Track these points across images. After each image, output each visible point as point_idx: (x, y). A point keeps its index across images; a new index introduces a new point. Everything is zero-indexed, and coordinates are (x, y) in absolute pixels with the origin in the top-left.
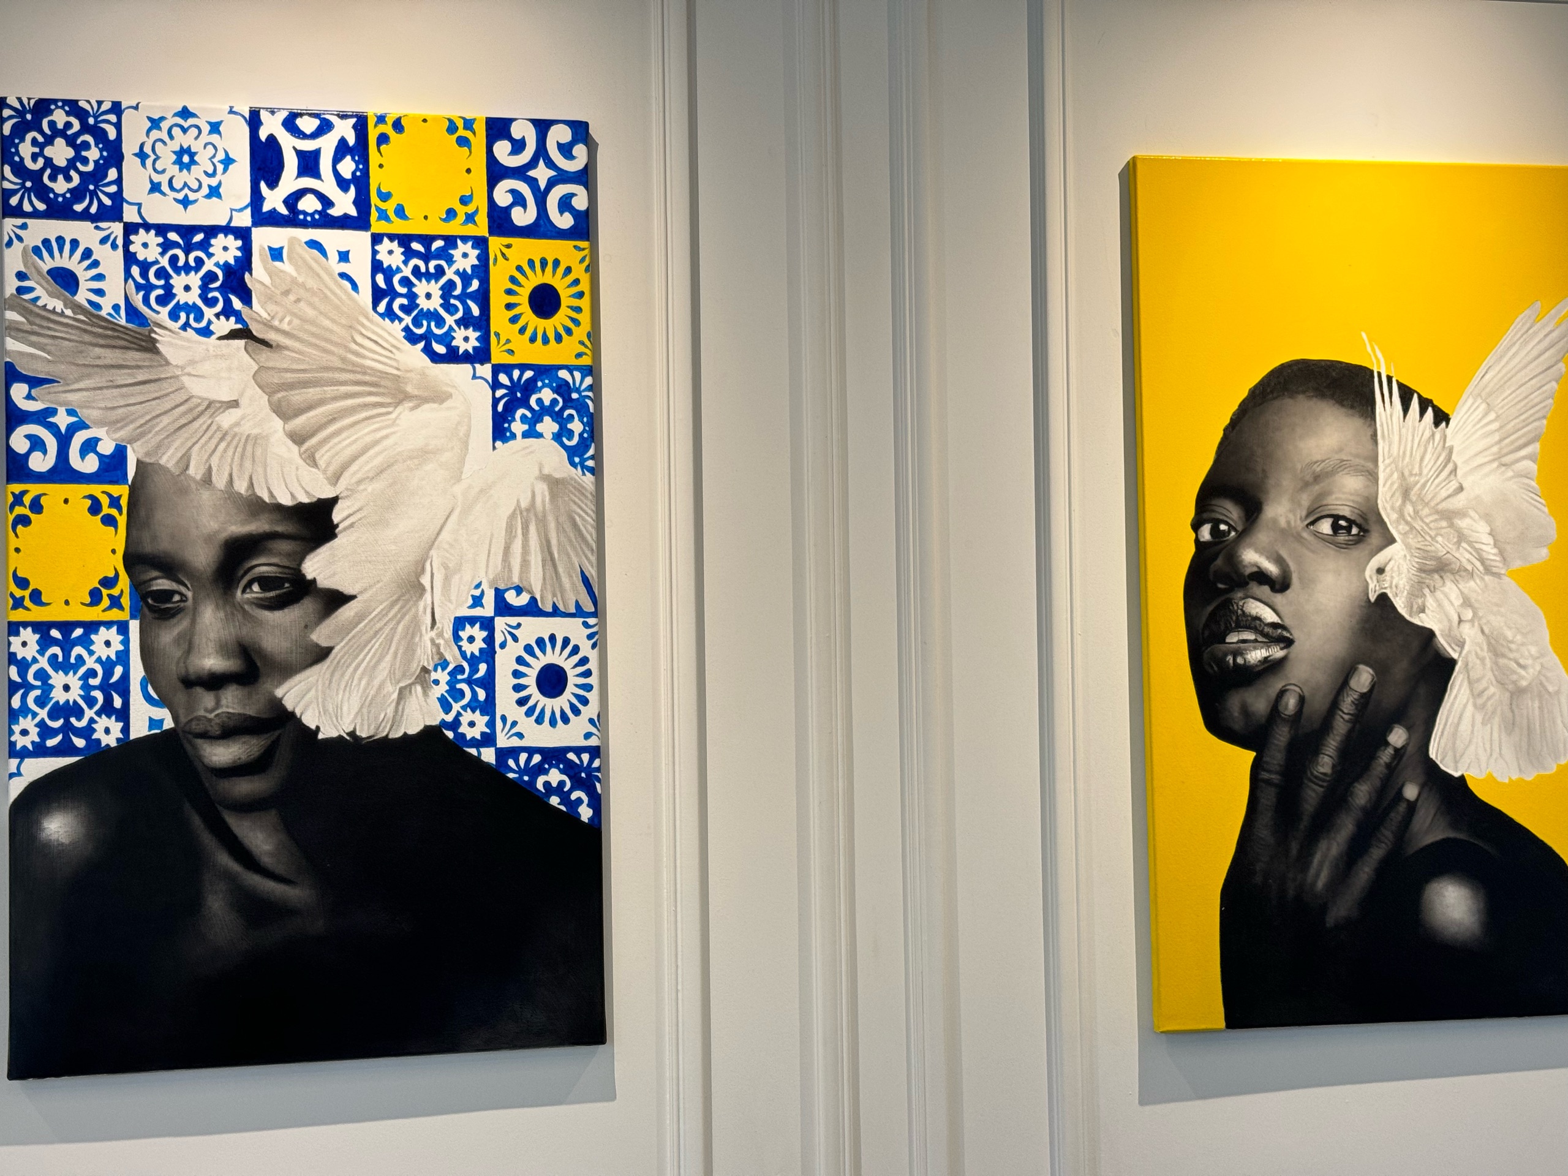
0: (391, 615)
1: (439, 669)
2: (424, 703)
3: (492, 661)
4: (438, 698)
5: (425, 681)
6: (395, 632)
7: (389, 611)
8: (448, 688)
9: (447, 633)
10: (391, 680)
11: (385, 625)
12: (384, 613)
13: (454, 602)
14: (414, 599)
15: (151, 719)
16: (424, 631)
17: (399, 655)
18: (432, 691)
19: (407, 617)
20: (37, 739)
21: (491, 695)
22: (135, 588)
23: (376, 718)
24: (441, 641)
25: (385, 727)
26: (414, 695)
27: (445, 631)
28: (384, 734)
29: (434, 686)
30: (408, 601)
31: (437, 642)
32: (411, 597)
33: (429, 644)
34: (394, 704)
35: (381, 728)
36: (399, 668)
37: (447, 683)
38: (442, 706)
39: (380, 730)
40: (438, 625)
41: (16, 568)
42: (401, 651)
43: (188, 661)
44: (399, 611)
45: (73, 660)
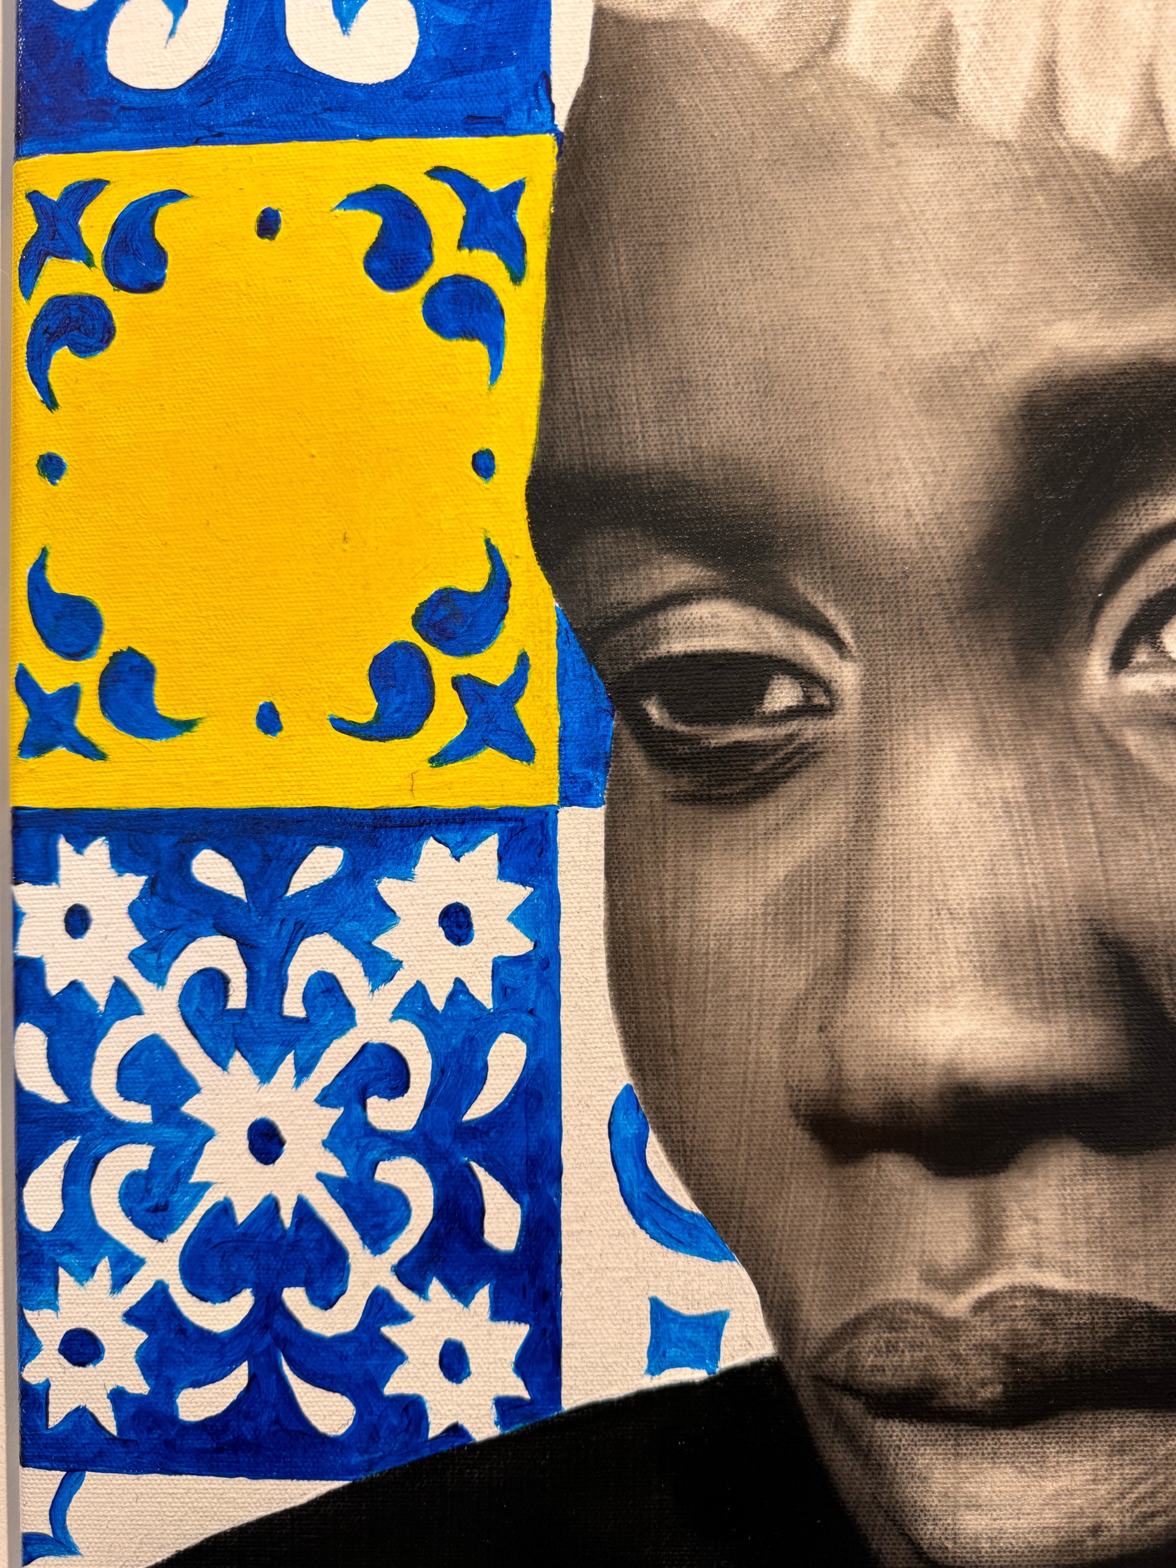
15: (658, 1309)
20: (138, 1385)
22: (583, 645)
41: (44, 552)
43: (840, 1022)
45: (293, 1006)
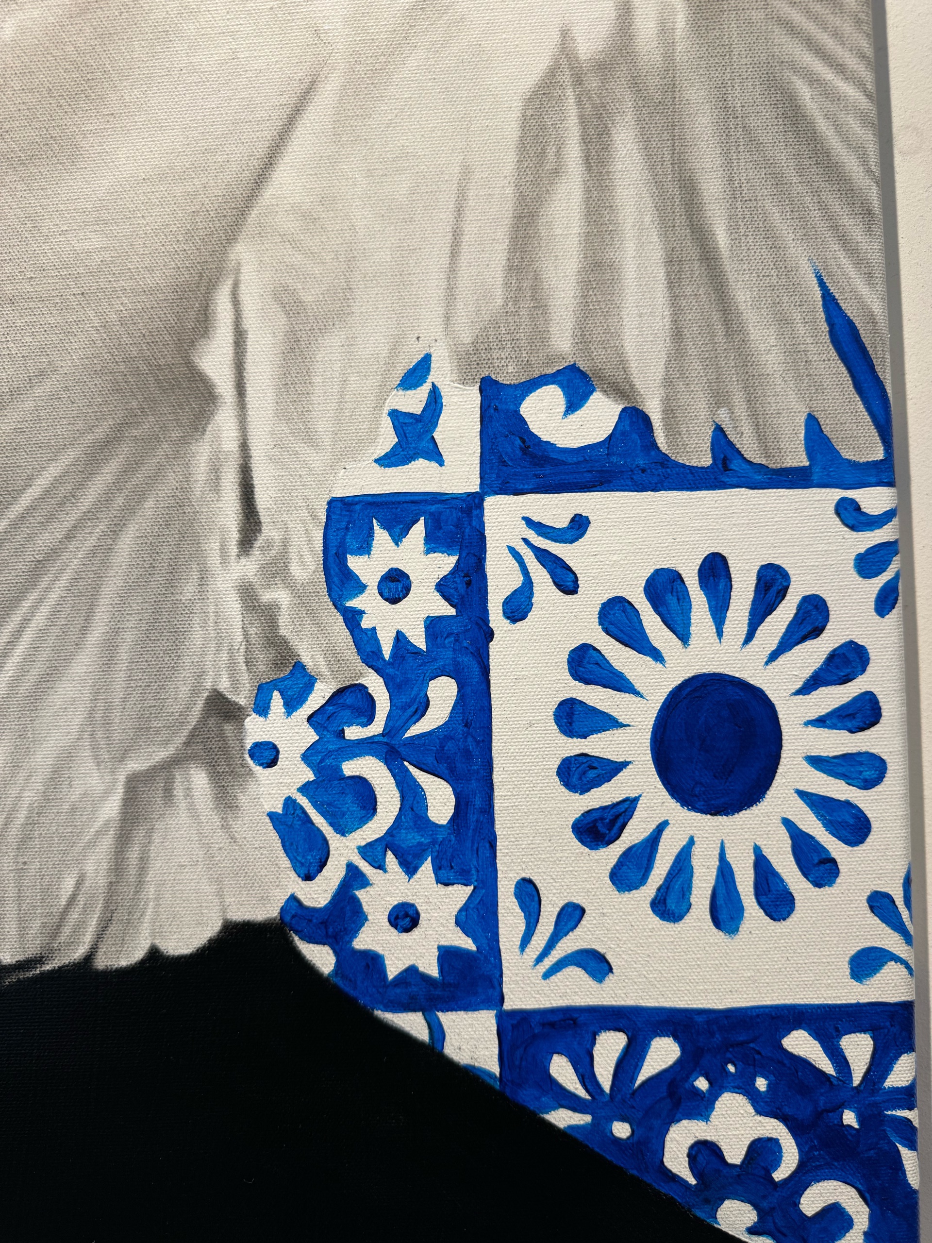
0: (88, 499)
1: (277, 701)
2: (219, 838)
3: (476, 669)
4: (272, 816)
5: (225, 749)
6: (105, 564)
7: (81, 485)
8: (309, 775)
9: (303, 563)
10: (95, 748)
11: (69, 537)
12: (63, 491)
13: (327, 440)
14: (175, 434)
16: (214, 559)
17: (124, 654)
18: (252, 788)
19: (150, 503)
21: (478, 802)
23: (48, 892)
24: (280, 596)
25: (80, 925)
26: (183, 805)
27: (293, 556)
28: (78, 953)
29: (258, 769)
30: (151, 442)
31: (267, 596)
32: (164, 428)
33: (233, 607)
34: (107, 843)
35: (67, 930)
36: (124, 700)
37: (306, 757)
38: (288, 847)
39: (62, 938)
40: (269, 532)
42: (129, 637)
44: (118, 484)
